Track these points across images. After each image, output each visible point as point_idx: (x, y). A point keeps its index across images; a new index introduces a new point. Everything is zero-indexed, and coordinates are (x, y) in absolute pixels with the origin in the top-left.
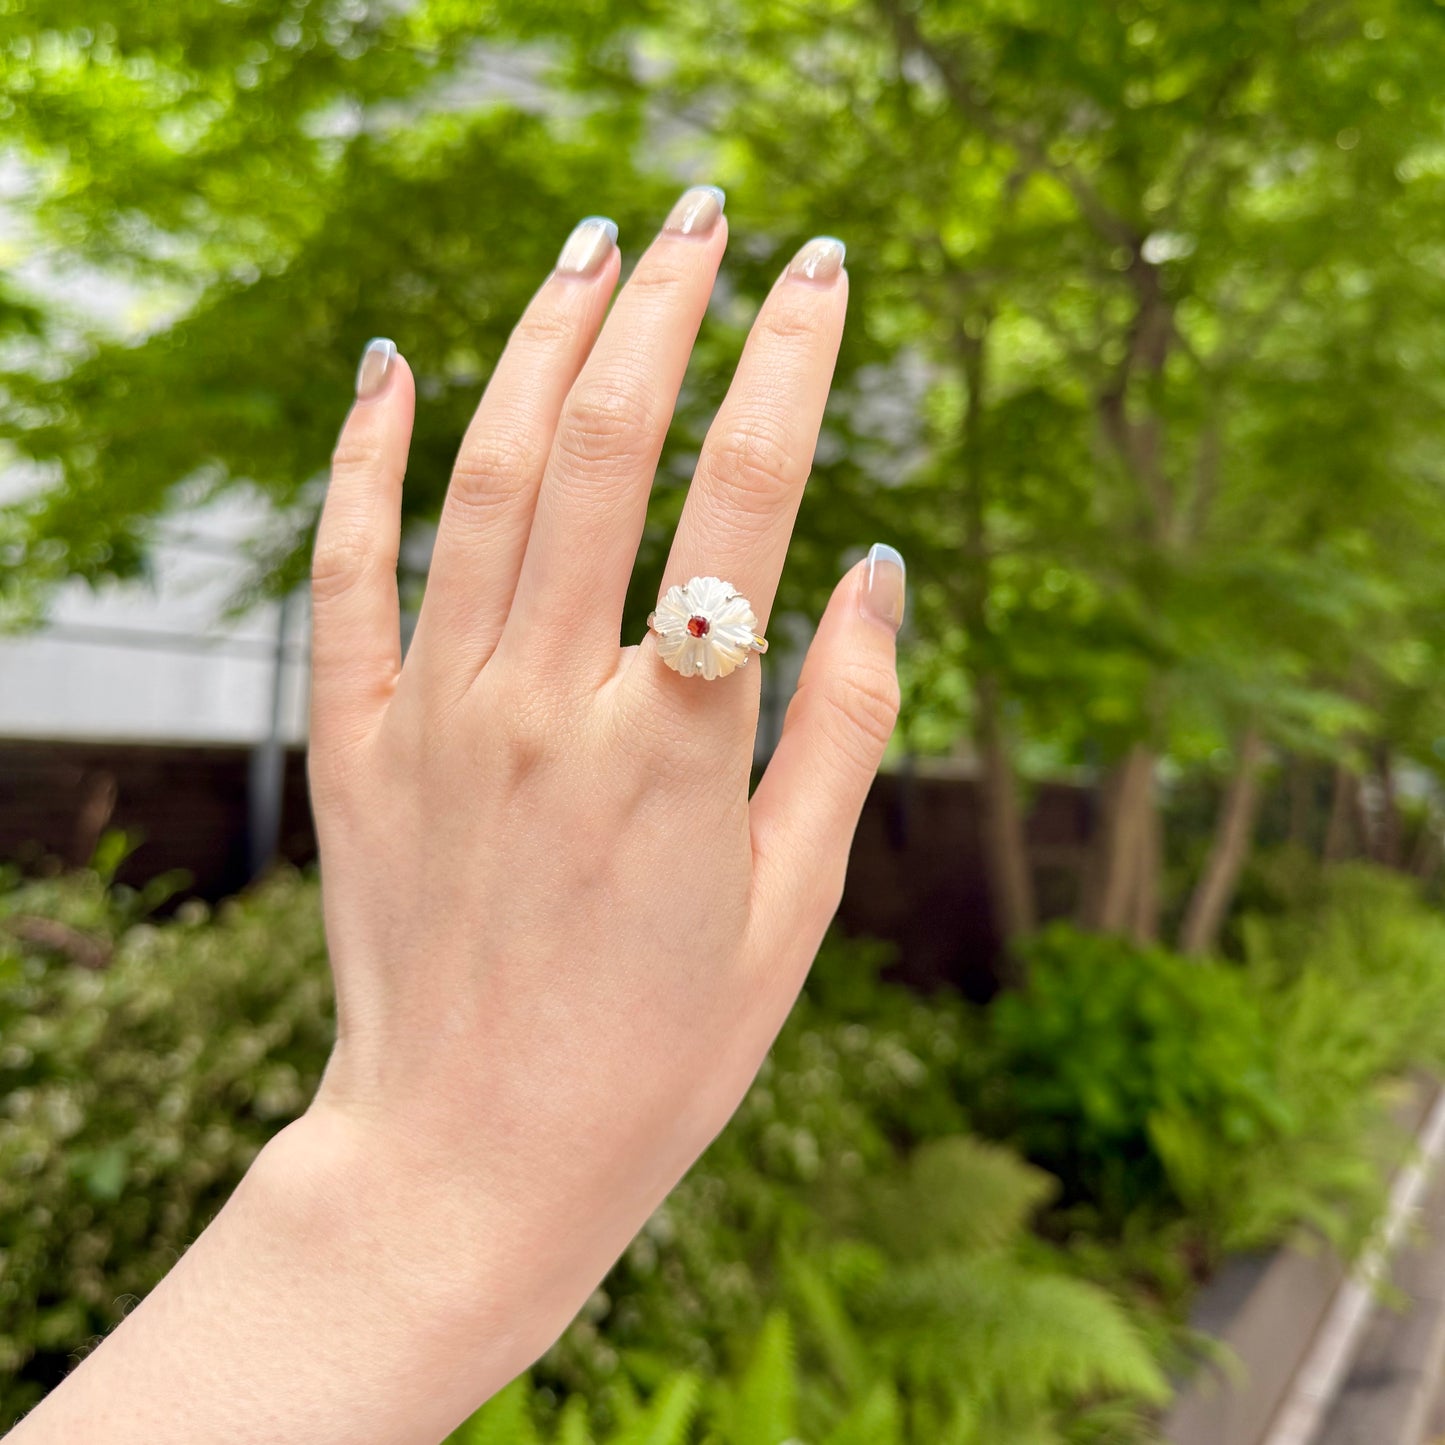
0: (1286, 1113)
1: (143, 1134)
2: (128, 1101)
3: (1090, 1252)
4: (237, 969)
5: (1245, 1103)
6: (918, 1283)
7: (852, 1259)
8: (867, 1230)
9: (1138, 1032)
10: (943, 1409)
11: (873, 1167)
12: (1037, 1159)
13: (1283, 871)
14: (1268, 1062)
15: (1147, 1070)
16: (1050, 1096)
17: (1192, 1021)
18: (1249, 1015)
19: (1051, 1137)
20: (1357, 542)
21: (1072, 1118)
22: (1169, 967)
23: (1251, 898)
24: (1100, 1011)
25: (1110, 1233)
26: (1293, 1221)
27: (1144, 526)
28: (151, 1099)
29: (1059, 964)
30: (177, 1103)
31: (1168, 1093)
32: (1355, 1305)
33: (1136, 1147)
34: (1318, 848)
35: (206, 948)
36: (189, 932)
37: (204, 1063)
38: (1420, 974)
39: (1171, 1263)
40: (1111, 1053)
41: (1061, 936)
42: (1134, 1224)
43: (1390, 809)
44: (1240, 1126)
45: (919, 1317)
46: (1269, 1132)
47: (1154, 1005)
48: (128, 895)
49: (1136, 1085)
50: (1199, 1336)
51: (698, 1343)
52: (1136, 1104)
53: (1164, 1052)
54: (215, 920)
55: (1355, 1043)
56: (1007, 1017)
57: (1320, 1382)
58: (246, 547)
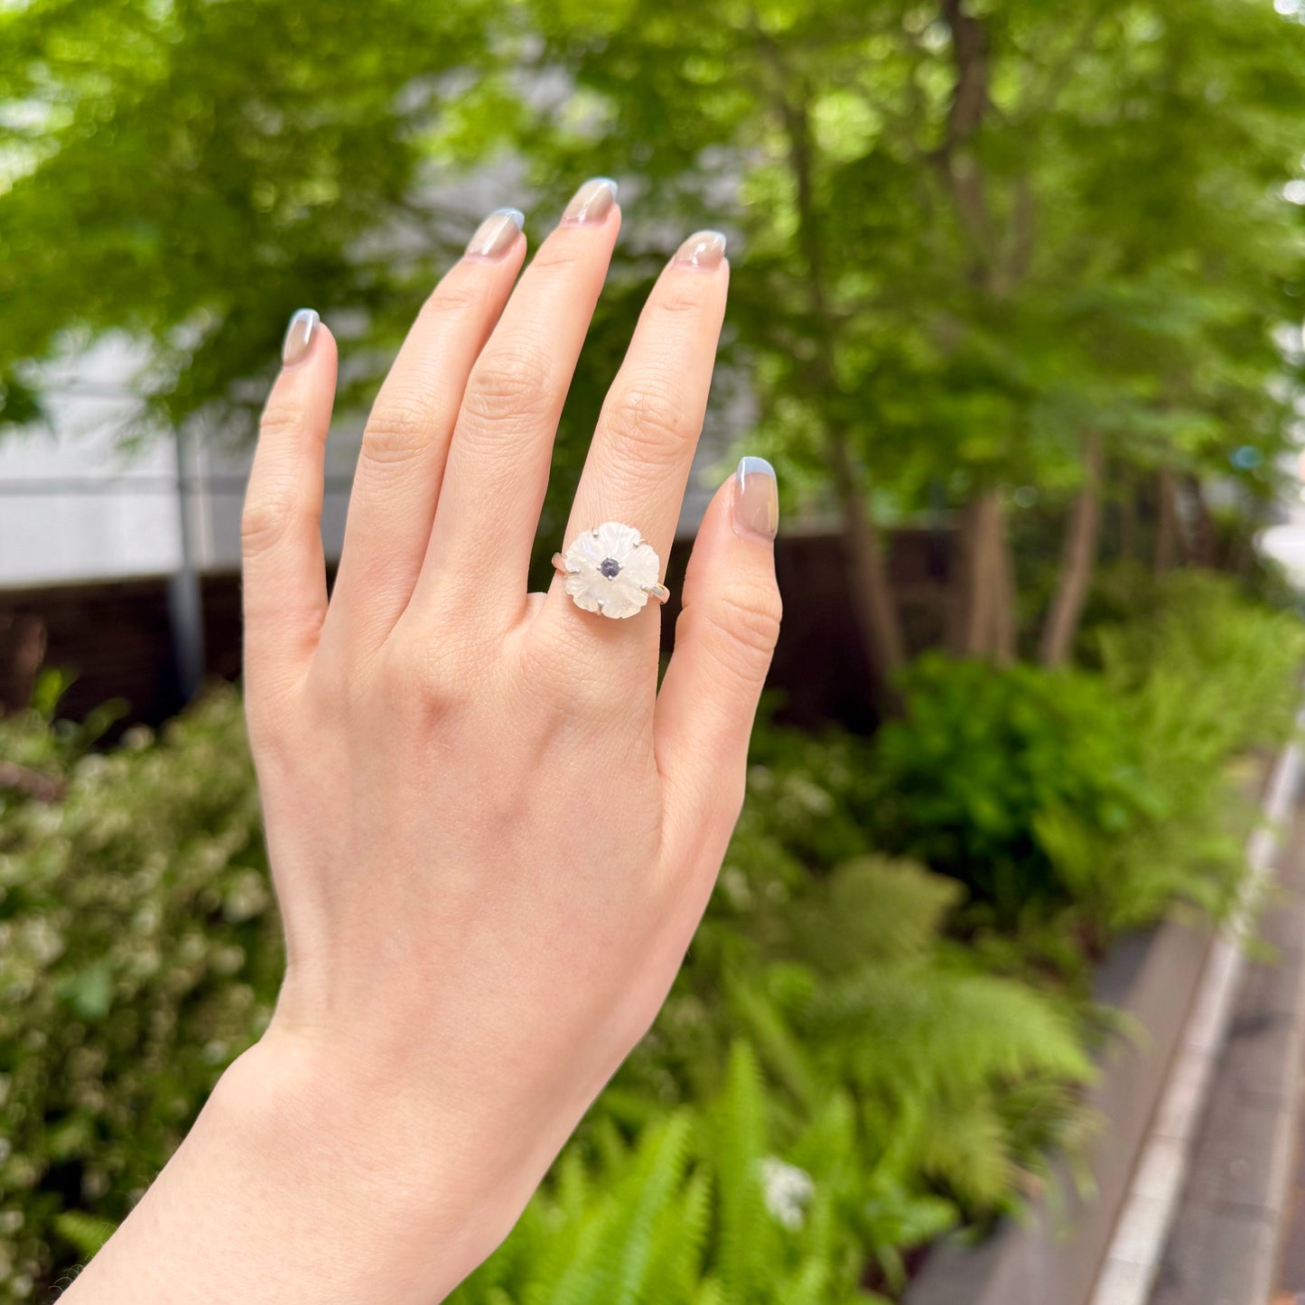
0: (1155, 801)
1: (122, 951)
2: (102, 922)
3: (995, 947)
4: (190, 786)
5: (1117, 796)
6: (851, 994)
7: (787, 978)
8: (796, 950)
9: (1013, 743)
10: (891, 1106)
11: (797, 893)
12: (938, 867)
13: (1121, 584)
14: (1133, 757)
15: (1025, 776)
16: (940, 809)
17: (1061, 727)
18: (1111, 715)
19: (944, 846)
20: (1188, 261)
21: (960, 827)
22: (1036, 681)
23: (1097, 612)
24: (978, 728)
25: (1007, 926)
26: (1172, 896)
27: (978, 274)
28: (124, 918)
29: (935, 691)
30: (149, 918)
31: (1046, 793)
32: (1228, 962)
33: (1023, 847)
34: (1149, 559)
35: (156, 769)
36: (137, 756)
37: (170, 877)
38: (1251, 660)
39: (1065, 946)
40: (991, 765)
41: (933, 665)
42: (1028, 916)
43: (1203, 517)
44: (1115, 817)
45: (857, 1024)
46: (1143, 821)
47: (1026, 717)
48: (71, 730)
49: (1017, 790)
50: (1103, 1008)
51: (661, 1075)
52: (1020, 809)
53: (1039, 759)
54: (160, 742)
55: (1206, 730)
56: (893, 745)
57: (1207, 1033)
58: (132, 386)
